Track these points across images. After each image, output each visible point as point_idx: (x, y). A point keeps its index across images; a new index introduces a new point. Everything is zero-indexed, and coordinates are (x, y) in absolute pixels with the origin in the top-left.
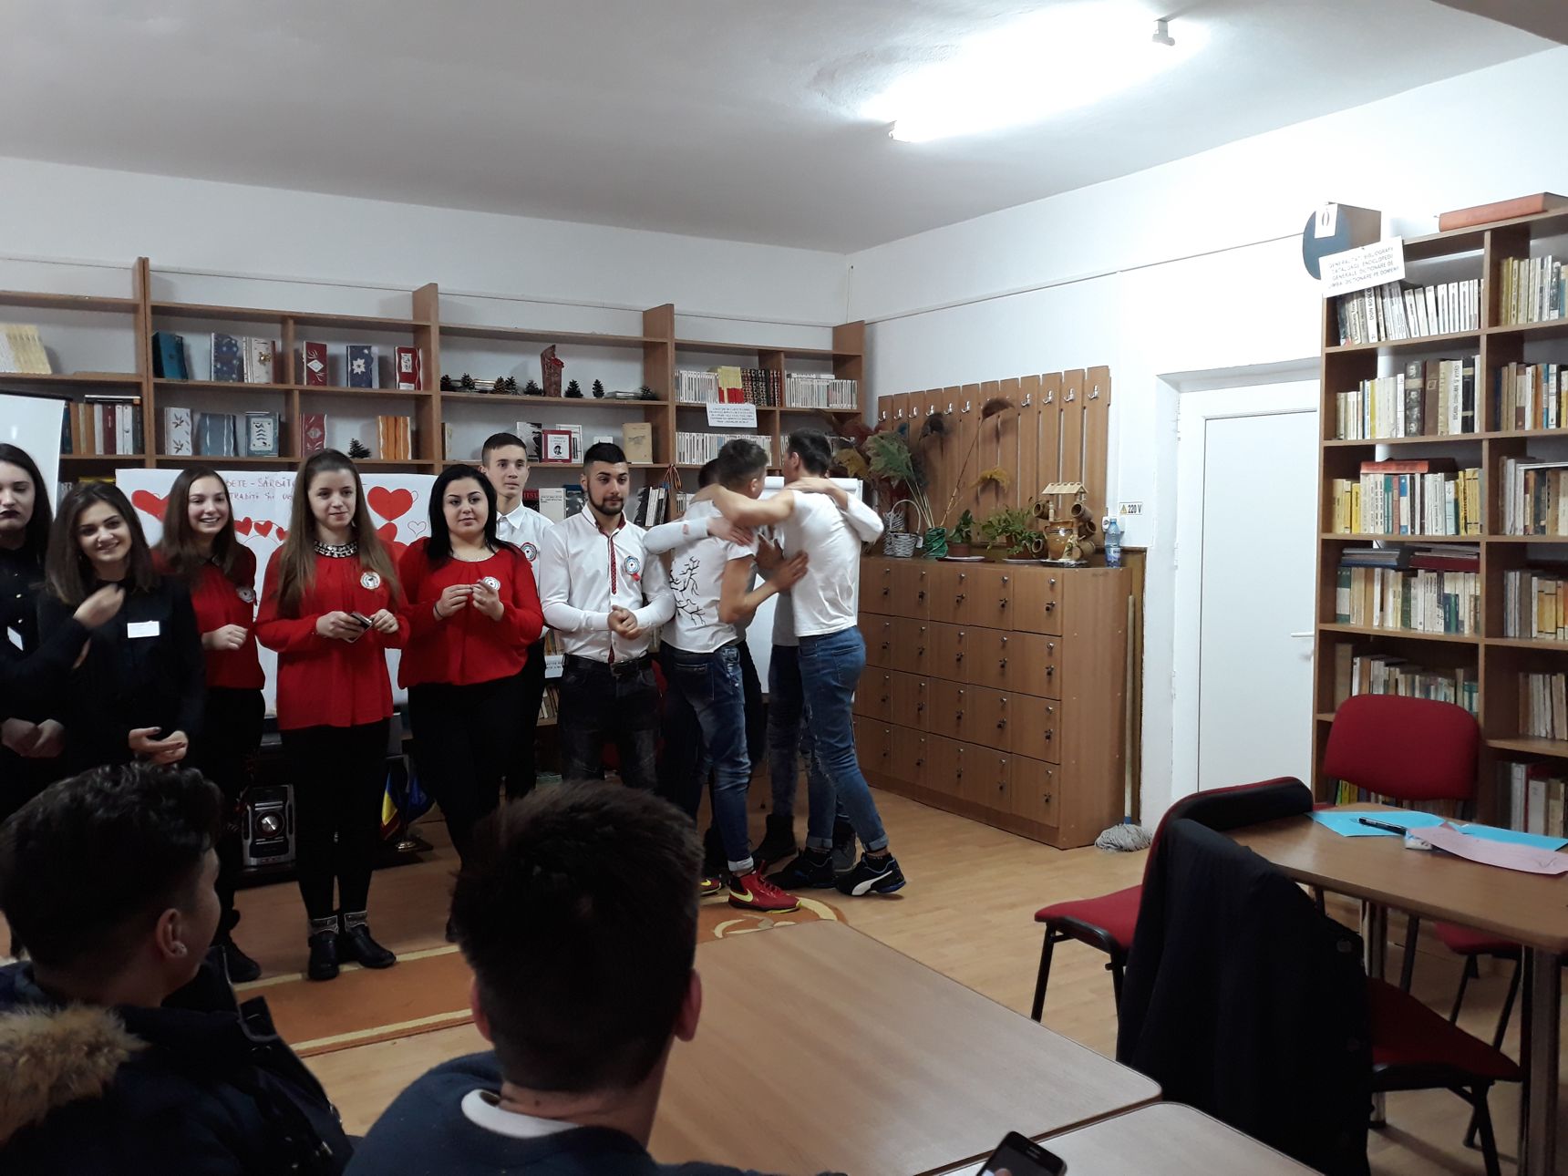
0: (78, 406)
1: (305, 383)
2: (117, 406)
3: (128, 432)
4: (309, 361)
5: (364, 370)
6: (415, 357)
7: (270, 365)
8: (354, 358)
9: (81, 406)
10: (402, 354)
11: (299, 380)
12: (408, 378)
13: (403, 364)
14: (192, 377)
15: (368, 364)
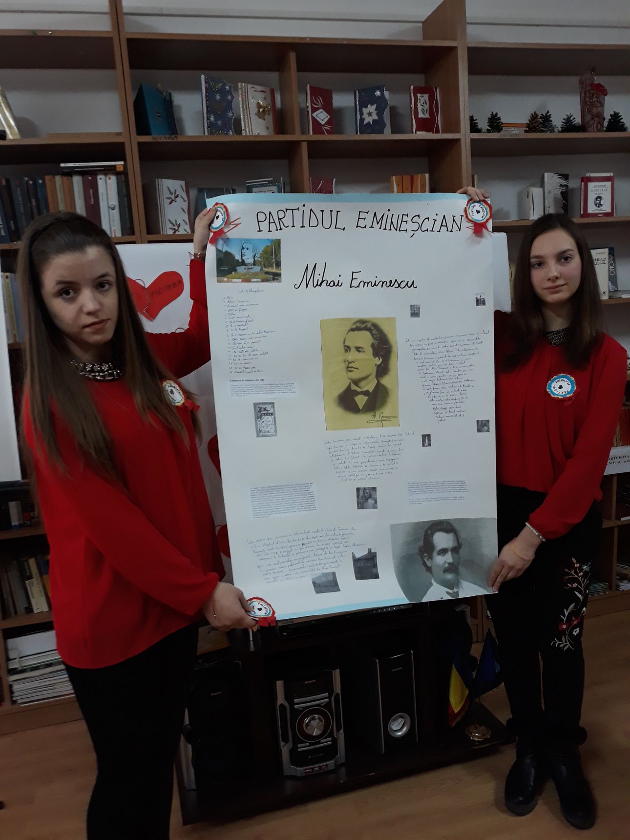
0: (54, 178)
1: (311, 133)
2: (99, 177)
3: (113, 209)
4: (314, 110)
5: (376, 118)
6: (432, 98)
7: (270, 118)
8: (363, 105)
9: (58, 178)
10: (419, 95)
11: (304, 131)
12: (426, 125)
13: (420, 108)
14: (182, 132)
15: (380, 112)
